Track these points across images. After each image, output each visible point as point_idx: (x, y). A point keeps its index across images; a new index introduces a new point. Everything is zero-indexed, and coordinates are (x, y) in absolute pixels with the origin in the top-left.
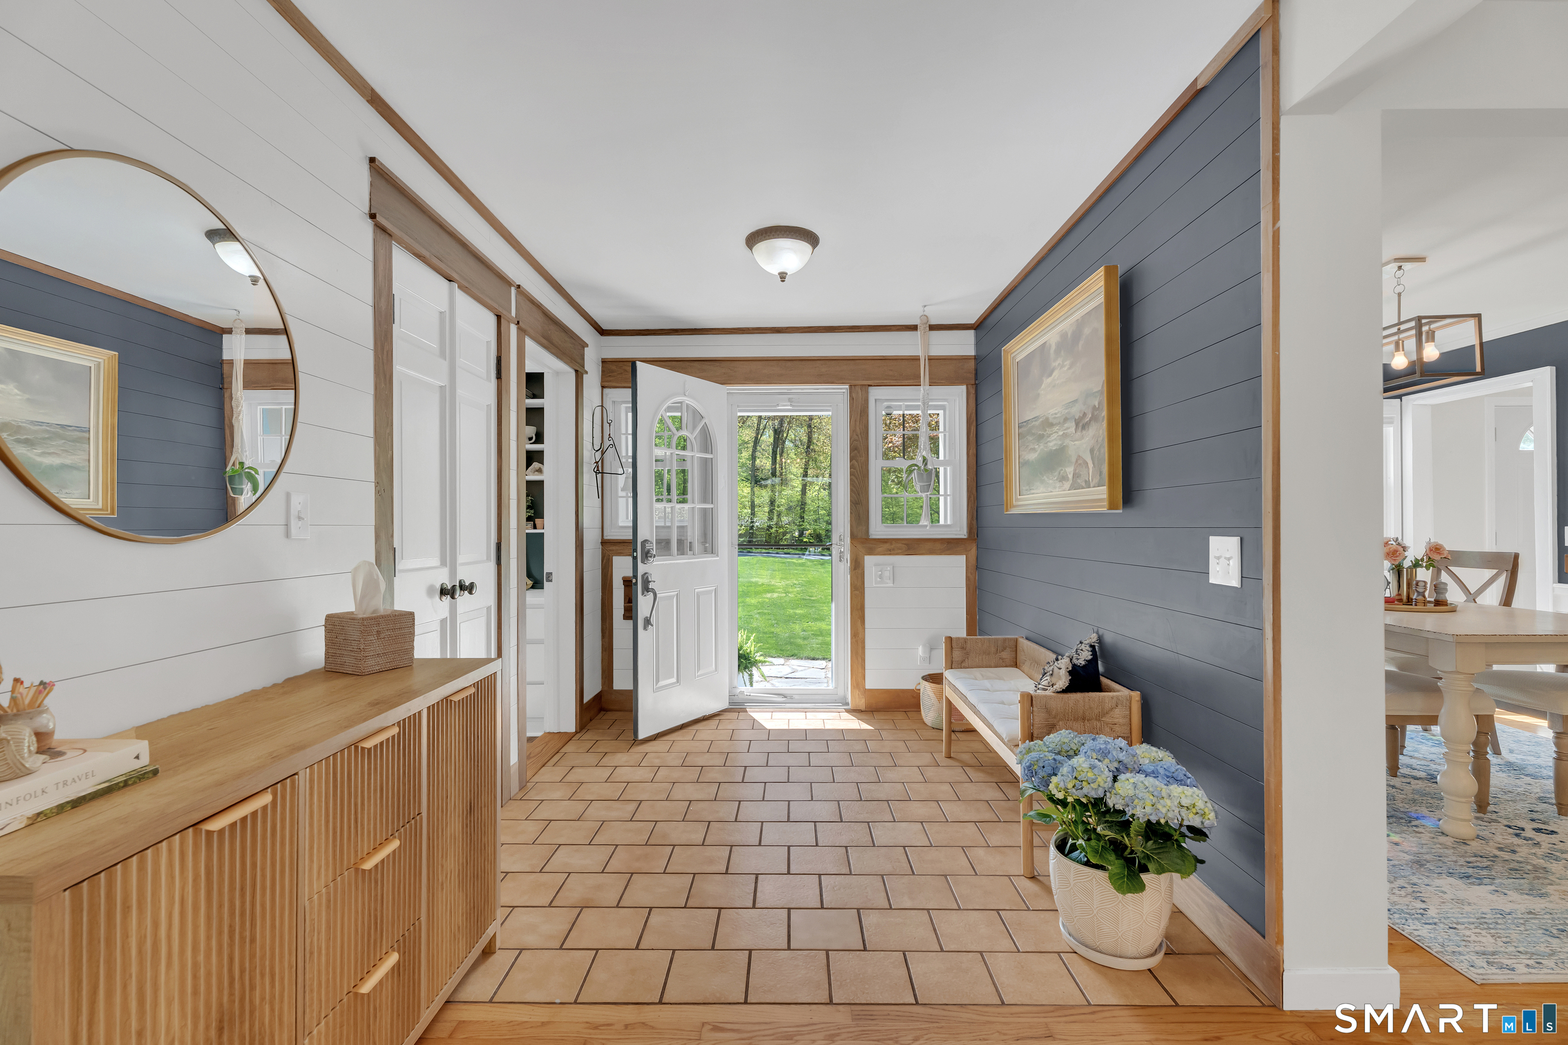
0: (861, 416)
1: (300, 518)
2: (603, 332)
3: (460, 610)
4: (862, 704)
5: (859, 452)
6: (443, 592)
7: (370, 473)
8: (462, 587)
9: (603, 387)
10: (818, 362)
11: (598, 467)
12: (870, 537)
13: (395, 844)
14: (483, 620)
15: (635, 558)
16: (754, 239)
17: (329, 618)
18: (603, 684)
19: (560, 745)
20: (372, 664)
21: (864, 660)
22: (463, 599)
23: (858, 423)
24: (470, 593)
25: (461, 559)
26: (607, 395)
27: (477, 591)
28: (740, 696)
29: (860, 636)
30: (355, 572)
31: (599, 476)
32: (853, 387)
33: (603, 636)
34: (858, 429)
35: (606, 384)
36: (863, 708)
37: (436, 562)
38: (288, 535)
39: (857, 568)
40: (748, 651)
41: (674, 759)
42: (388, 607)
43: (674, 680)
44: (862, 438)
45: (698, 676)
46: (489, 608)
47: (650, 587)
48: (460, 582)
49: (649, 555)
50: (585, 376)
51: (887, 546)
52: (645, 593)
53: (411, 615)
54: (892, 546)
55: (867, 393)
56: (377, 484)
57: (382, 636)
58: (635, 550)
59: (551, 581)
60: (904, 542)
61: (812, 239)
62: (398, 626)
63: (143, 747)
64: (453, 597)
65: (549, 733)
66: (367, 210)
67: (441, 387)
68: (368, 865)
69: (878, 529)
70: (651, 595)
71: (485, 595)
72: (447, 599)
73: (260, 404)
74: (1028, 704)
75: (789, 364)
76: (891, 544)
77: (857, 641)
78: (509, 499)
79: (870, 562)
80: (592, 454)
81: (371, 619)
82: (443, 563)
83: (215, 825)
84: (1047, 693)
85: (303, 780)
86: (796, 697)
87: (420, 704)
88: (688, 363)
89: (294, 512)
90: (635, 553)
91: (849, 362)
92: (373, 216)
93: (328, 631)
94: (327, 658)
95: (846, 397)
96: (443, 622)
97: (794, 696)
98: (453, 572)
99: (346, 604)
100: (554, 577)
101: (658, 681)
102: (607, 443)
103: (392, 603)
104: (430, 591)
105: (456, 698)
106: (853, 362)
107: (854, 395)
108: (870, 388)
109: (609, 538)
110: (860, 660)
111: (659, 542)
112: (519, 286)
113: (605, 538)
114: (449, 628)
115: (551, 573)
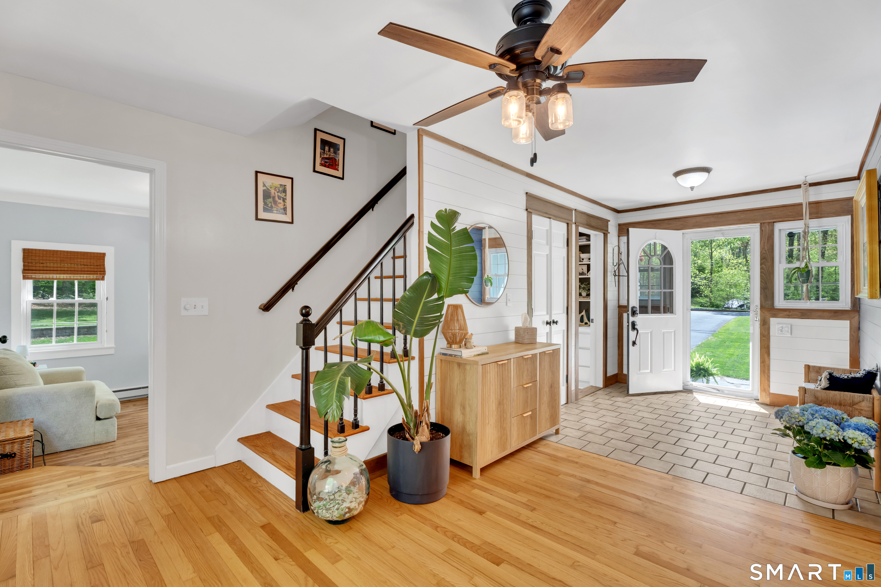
0: (768, 240)
1: (509, 300)
2: (618, 211)
3: (553, 330)
4: (767, 400)
5: (767, 260)
6: (547, 323)
7: (525, 273)
8: (554, 322)
9: (619, 236)
10: (739, 212)
11: (615, 273)
12: (775, 308)
13: (531, 384)
14: (562, 334)
15: (628, 314)
16: (677, 174)
17: (516, 328)
18: (618, 370)
19: (595, 391)
20: (526, 341)
21: (769, 377)
22: (554, 326)
23: (766, 244)
24: (556, 324)
25: (553, 312)
26: (621, 240)
27: (558, 324)
28: (690, 386)
29: (767, 363)
30: (522, 315)
31: (617, 277)
32: (762, 224)
33: (619, 349)
34: (766, 247)
35: (620, 235)
36: (768, 403)
37: (545, 313)
38: (507, 305)
39: (765, 326)
40: (707, 367)
41: (644, 404)
42: (530, 326)
43: (649, 371)
44: (769, 252)
45: (663, 372)
46: (564, 331)
47: (636, 327)
48: (553, 320)
49: (635, 313)
50: (608, 235)
51: (787, 313)
52: (633, 330)
53: (536, 328)
54: (791, 313)
55: (773, 226)
56: (528, 289)
57: (529, 334)
58: (628, 311)
59: (593, 322)
60: (800, 311)
61: (707, 170)
62: (533, 331)
63: (486, 348)
64: (550, 325)
65: (592, 386)
66: (525, 208)
67: (547, 255)
68: (525, 386)
69: (780, 302)
70: (636, 332)
71: (562, 325)
72: (548, 325)
73: (492, 253)
74: (802, 393)
75: (720, 215)
76: (790, 312)
77: (764, 366)
78: (572, 290)
79: (775, 323)
80: (612, 267)
81: (526, 329)
82: (547, 314)
83: (500, 363)
84: (818, 389)
85: (512, 360)
86: (726, 392)
87: (537, 351)
88: (661, 221)
89: (508, 299)
90: (628, 313)
91: (760, 210)
92: (527, 210)
93: (516, 331)
94: (515, 339)
95: (758, 230)
96: (547, 333)
97: (724, 391)
98: (551, 317)
99: (520, 325)
100: (594, 321)
101: (640, 370)
102: (620, 262)
103: (532, 325)
104: (543, 322)
105: (547, 352)
106: (762, 210)
107: (763, 229)
108: (775, 223)
109: (622, 304)
110: (766, 376)
111: (640, 307)
112: (576, 210)
113: (620, 304)
114: (549, 335)
115: (593, 319)
